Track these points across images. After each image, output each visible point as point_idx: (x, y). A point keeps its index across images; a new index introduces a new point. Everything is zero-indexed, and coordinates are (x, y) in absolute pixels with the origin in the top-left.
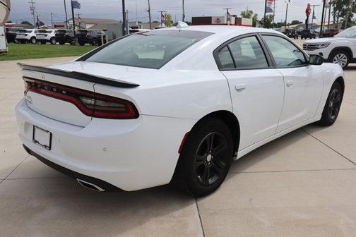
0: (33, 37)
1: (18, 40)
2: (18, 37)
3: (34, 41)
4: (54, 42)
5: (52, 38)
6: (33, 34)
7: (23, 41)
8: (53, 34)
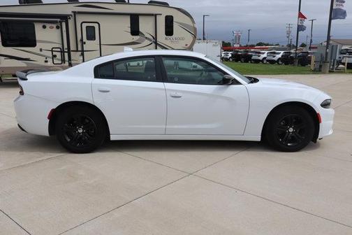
0: (265, 58)
1: (254, 60)
2: (253, 57)
3: (265, 62)
4: (280, 62)
5: (279, 59)
6: (265, 55)
7: (257, 61)
8: (280, 56)
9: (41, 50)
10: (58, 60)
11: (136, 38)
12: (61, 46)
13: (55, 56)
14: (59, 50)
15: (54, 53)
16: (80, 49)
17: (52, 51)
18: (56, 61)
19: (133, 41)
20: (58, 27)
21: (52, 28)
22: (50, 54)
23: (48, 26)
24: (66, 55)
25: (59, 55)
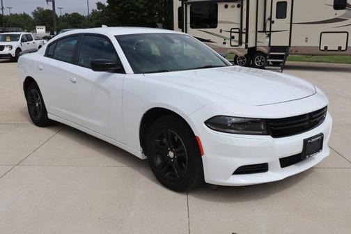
9: (221, 31)
10: (236, 41)
11: (340, 13)
12: (239, 27)
13: (233, 37)
14: (238, 31)
15: (233, 34)
16: (268, 29)
17: (231, 32)
18: (233, 43)
19: (337, 17)
20: (238, 6)
21: (233, 7)
22: (228, 35)
23: (230, 5)
24: (244, 36)
25: (236, 36)
